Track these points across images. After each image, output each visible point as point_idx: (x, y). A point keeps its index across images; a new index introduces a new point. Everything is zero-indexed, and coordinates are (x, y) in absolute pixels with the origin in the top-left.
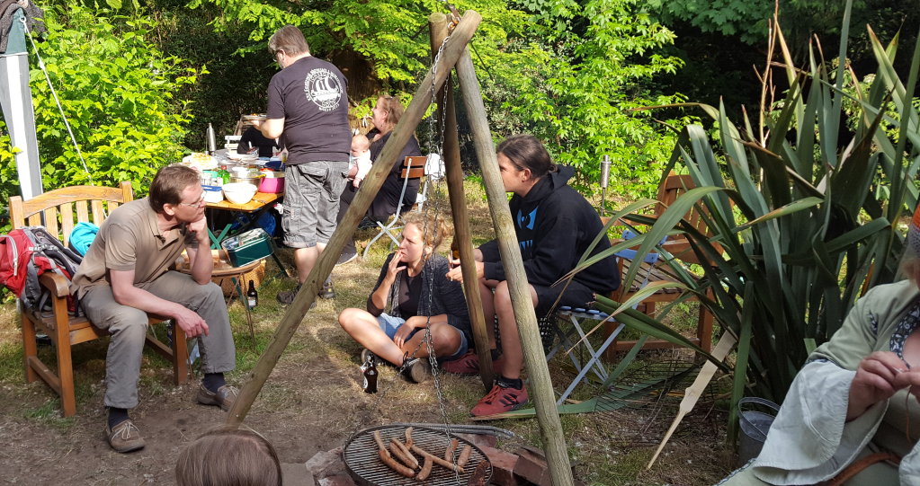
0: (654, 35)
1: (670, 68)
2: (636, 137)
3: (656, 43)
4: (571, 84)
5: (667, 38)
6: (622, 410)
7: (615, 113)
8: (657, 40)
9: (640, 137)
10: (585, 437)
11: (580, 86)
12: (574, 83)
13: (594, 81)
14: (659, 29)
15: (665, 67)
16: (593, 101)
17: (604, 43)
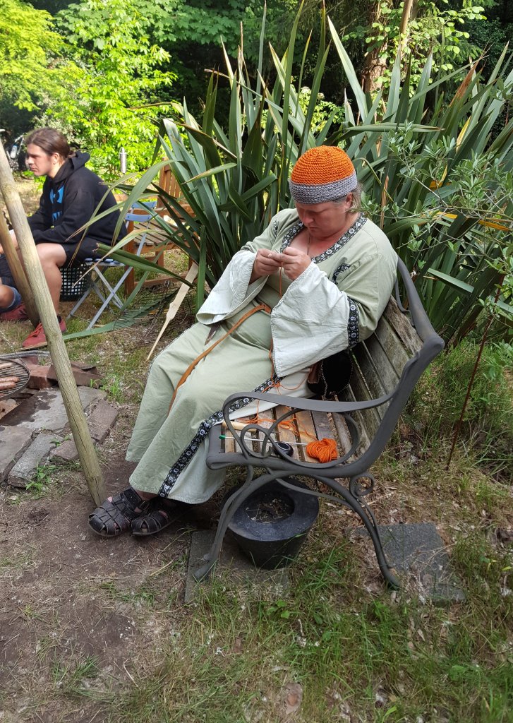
0: (154, 54)
1: (168, 81)
2: (147, 135)
3: (157, 61)
4: (95, 92)
5: (164, 58)
6: (132, 326)
7: (131, 117)
8: (157, 58)
9: (149, 134)
10: (106, 347)
11: (101, 94)
12: (97, 92)
13: (112, 91)
14: (158, 50)
15: (163, 80)
16: (112, 106)
17: (116, 59)
